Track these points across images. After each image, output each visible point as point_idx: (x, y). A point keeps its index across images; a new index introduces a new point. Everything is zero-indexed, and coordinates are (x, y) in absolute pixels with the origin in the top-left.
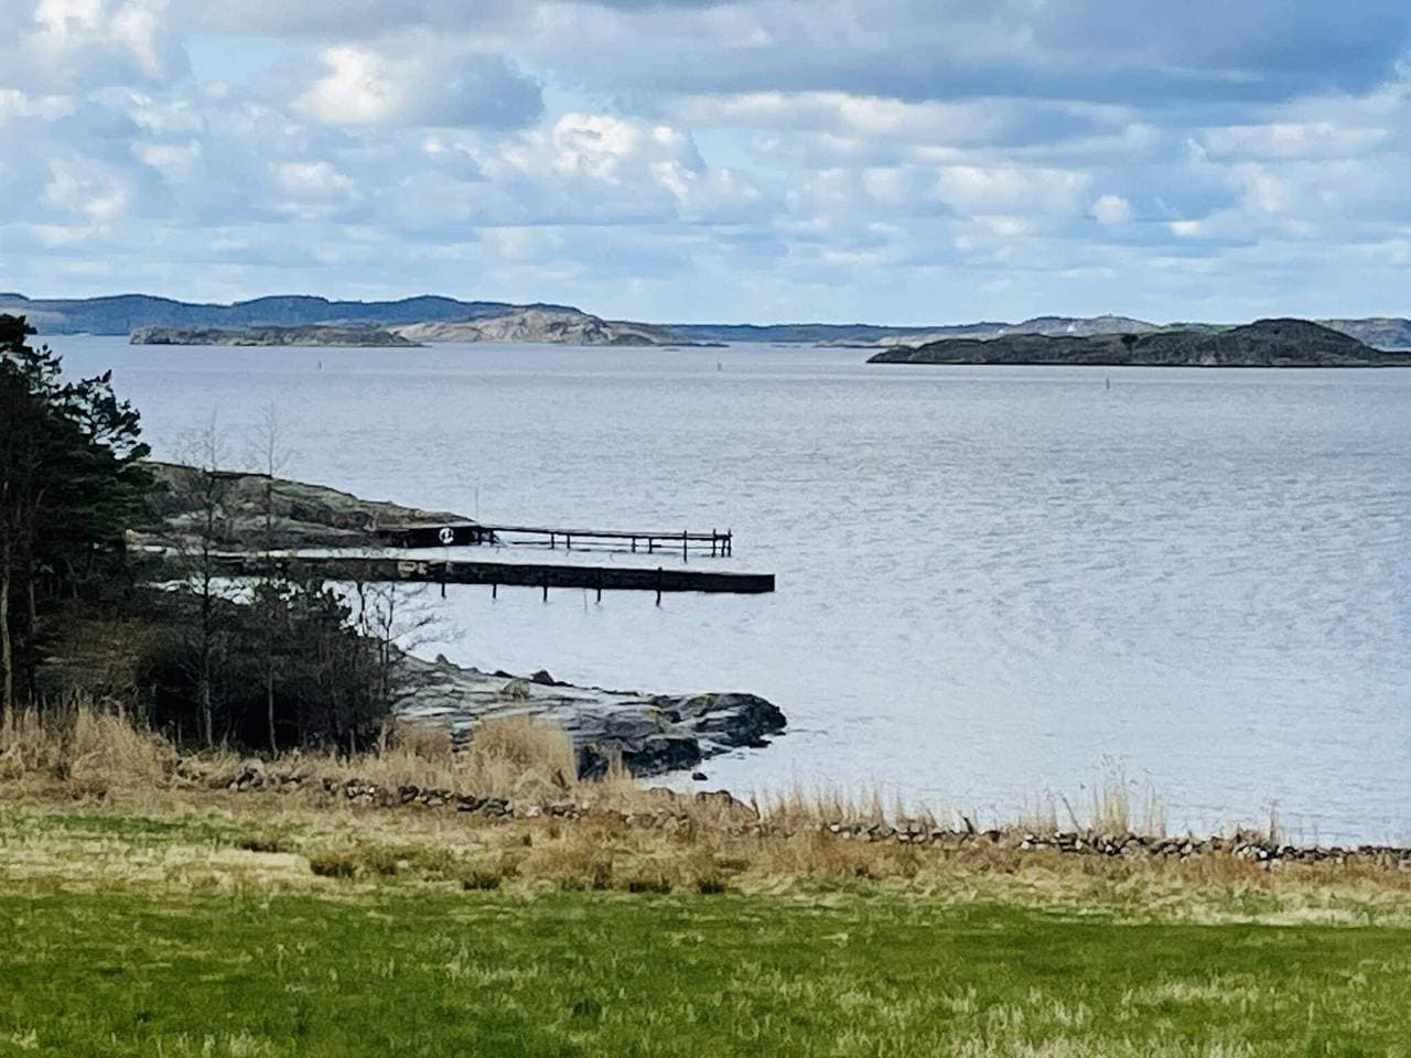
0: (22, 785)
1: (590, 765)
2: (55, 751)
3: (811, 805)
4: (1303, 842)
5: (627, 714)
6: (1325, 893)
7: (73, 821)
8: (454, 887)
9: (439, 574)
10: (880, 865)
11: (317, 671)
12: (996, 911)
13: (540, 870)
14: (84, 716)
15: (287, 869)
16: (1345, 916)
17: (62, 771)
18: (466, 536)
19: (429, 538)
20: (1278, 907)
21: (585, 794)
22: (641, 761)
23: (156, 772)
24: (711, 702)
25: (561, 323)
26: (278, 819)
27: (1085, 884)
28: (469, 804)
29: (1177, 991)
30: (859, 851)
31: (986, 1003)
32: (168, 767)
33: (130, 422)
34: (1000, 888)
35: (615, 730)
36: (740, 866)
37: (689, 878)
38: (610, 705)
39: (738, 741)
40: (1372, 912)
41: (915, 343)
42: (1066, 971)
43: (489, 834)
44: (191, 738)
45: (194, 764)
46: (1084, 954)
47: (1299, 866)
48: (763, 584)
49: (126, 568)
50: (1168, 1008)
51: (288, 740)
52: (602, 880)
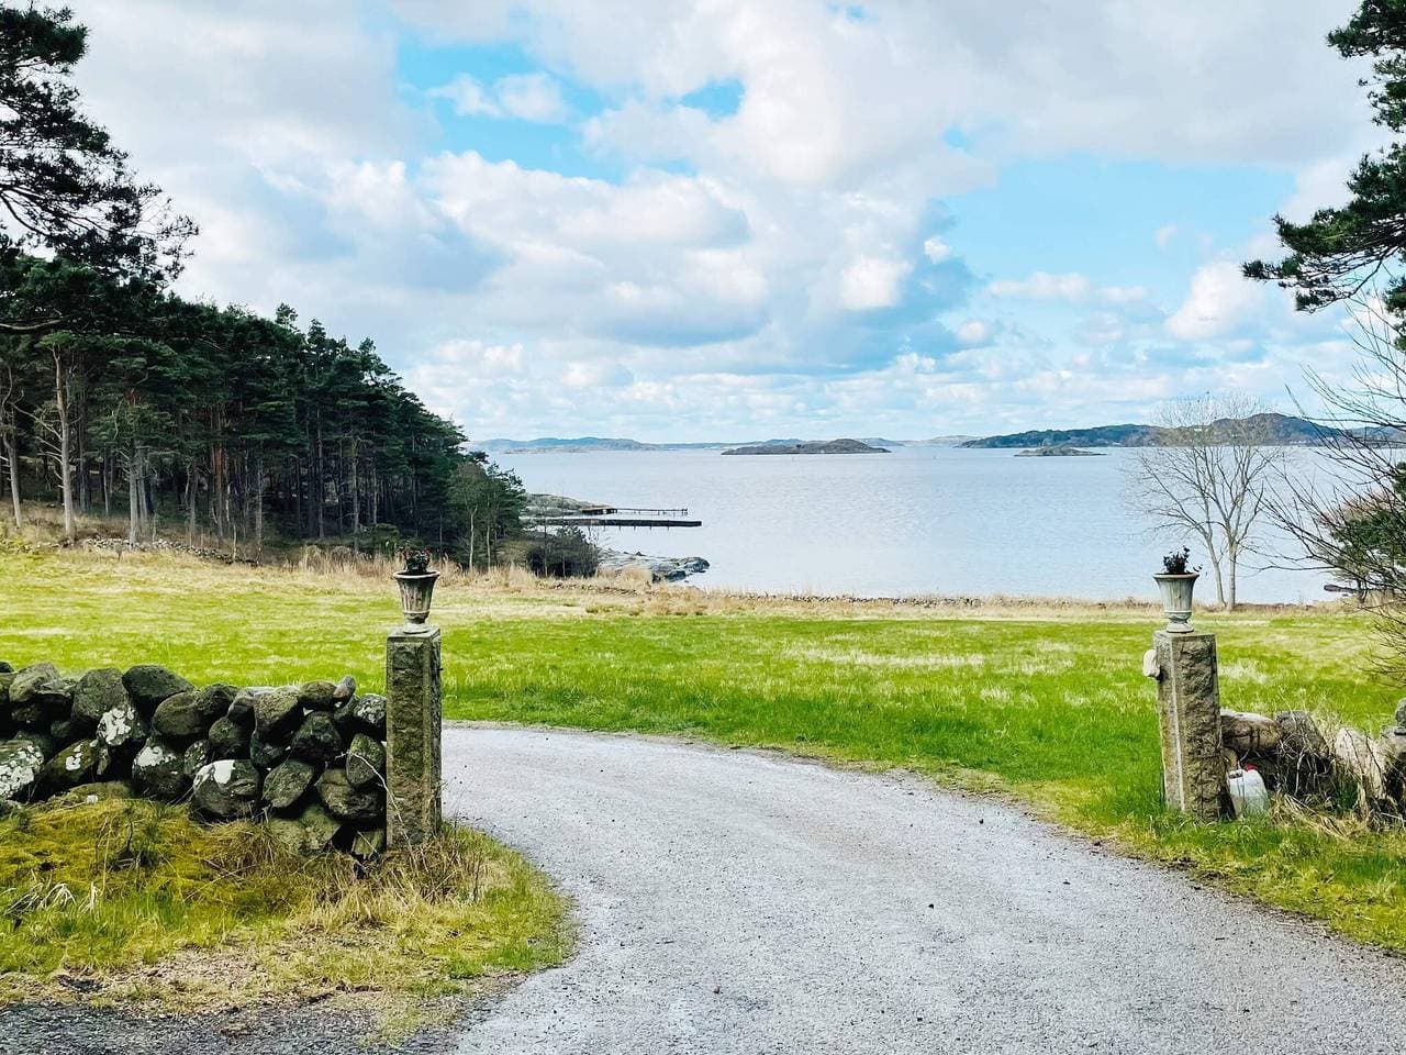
0: (496, 589)
1: (655, 579)
2: (503, 579)
3: (721, 590)
4: (862, 597)
5: (664, 564)
6: (869, 611)
7: (515, 600)
8: (628, 615)
9: (603, 523)
10: (744, 606)
11: (577, 554)
12: (779, 618)
13: (650, 610)
14: (512, 568)
15: (579, 612)
16: (876, 618)
17: (507, 585)
18: (609, 511)
19: (601, 512)
20: (857, 615)
21: (655, 587)
22: (671, 577)
23: (534, 585)
24: (687, 560)
25: (629, 445)
26: (571, 597)
27: (802, 610)
28: (624, 592)
29: (839, 637)
30: (740, 603)
31: (790, 642)
32: (537, 583)
33: (519, 483)
34: (778, 612)
35: (662, 569)
36: (706, 608)
37: (692, 611)
38: (659, 562)
39: (696, 571)
40: (883, 616)
41: (735, 448)
42: (807, 633)
43: (633, 600)
44: (542, 574)
45: (544, 582)
46: (810, 629)
47: (862, 604)
48: (698, 524)
49: (520, 525)
50: (836, 641)
51: (569, 574)
52: (668, 613)
